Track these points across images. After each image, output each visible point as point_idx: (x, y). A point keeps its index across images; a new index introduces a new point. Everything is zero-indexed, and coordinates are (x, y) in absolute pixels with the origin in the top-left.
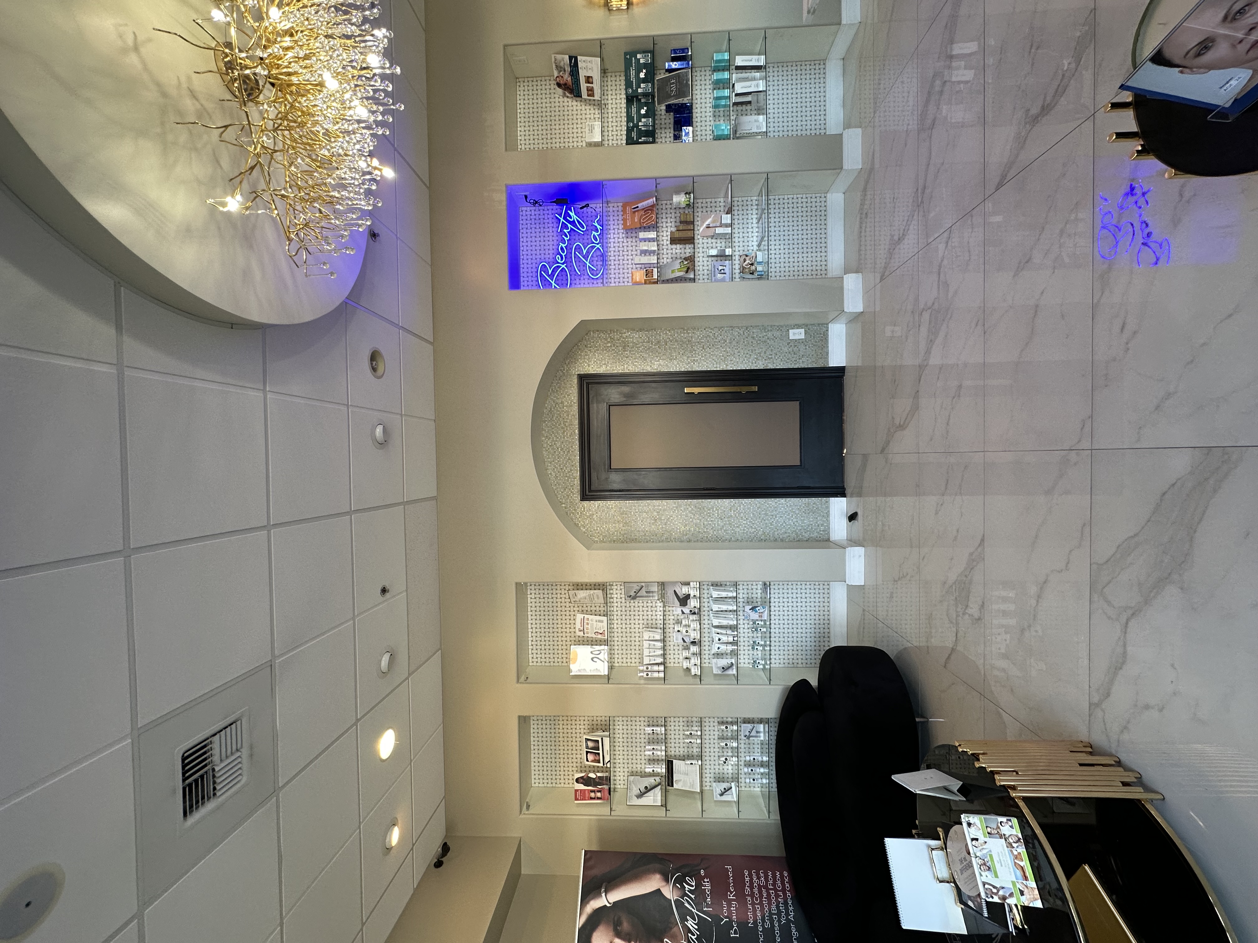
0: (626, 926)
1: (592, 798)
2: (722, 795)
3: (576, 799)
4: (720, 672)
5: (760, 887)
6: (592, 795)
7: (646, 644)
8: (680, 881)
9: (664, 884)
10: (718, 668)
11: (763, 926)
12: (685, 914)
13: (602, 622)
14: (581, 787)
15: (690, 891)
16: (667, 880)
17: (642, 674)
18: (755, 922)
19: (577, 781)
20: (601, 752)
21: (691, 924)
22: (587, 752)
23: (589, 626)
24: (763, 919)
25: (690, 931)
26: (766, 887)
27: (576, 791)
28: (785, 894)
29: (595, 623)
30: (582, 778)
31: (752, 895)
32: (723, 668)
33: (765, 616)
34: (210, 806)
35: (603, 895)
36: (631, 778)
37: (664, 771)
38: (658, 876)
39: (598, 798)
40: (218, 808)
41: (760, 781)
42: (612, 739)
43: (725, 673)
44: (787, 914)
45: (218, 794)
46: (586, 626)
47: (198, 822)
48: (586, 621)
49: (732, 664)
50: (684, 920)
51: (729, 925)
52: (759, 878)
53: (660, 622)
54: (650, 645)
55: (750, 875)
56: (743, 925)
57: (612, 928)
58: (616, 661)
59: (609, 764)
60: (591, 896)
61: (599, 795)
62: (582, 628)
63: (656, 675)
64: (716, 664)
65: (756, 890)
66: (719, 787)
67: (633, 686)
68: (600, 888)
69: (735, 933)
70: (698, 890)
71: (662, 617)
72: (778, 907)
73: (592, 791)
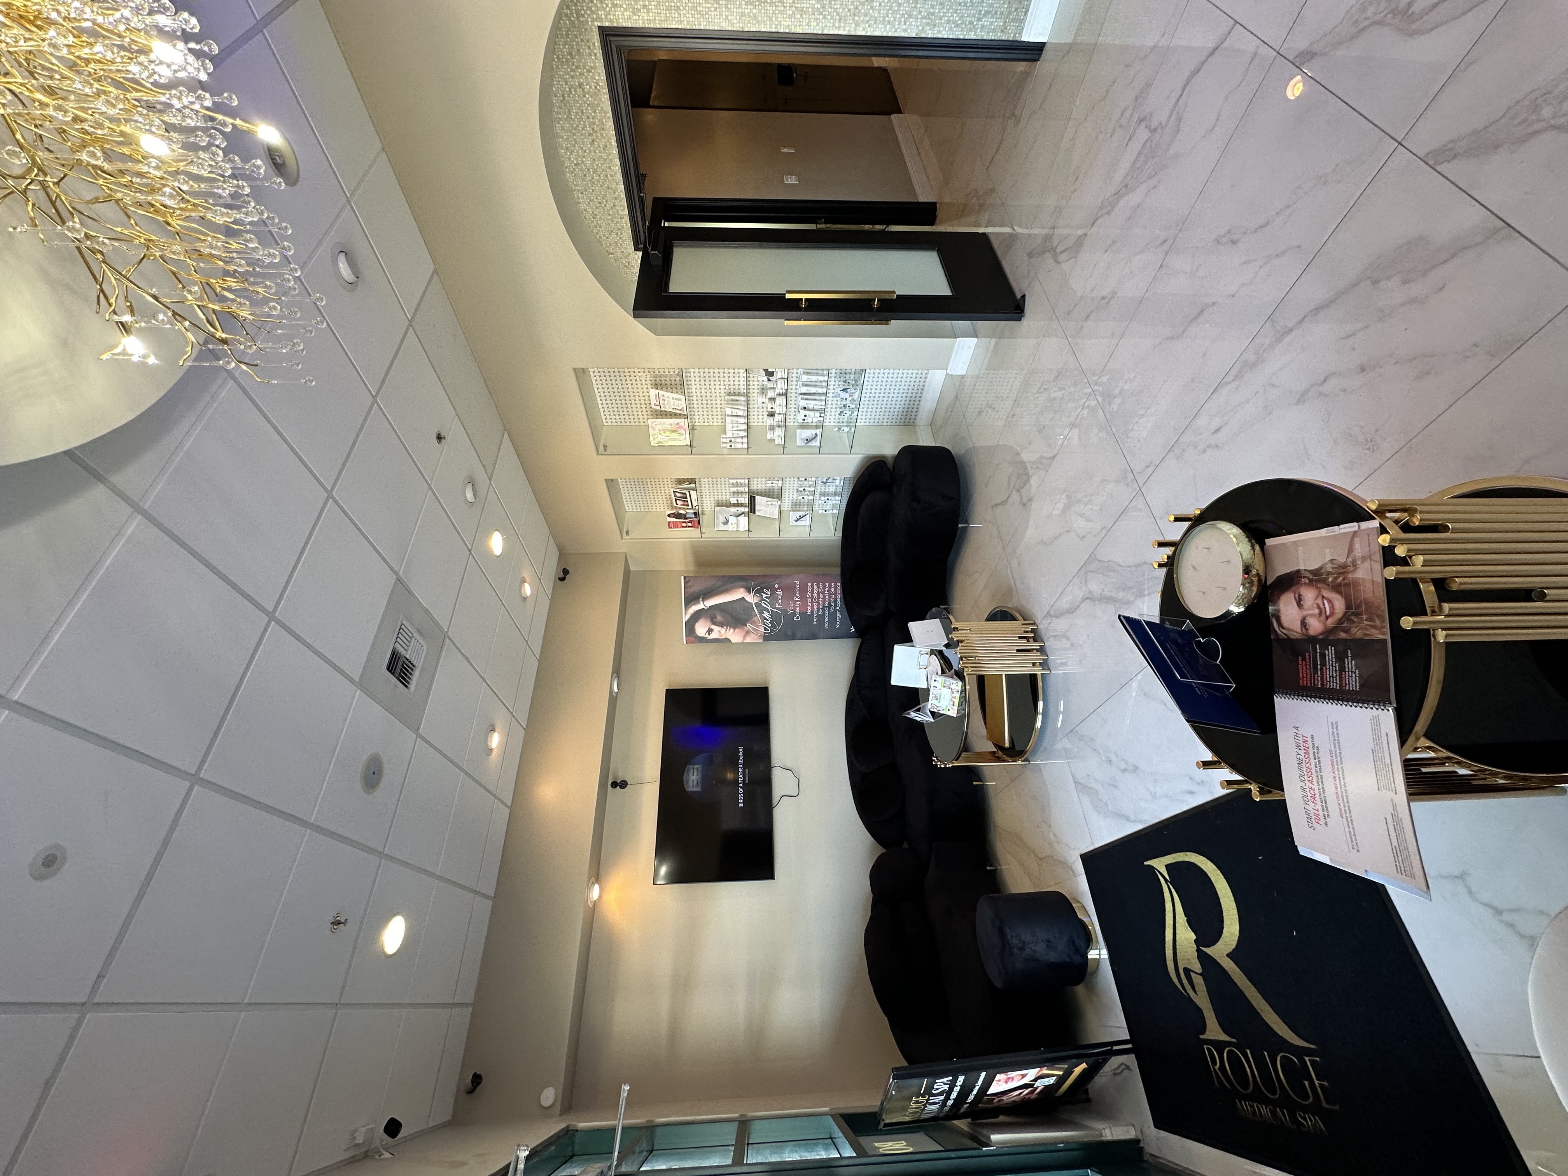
0: (719, 618)
1: (683, 527)
2: (797, 521)
3: (670, 528)
4: (803, 444)
5: (818, 593)
6: (684, 525)
7: (728, 419)
8: (759, 592)
9: (747, 594)
10: (802, 439)
11: (817, 613)
12: (761, 610)
13: (680, 400)
14: (674, 520)
15: (767, 598)
16: (749, 592)
17: (725, 445)
18: (812, 612)
19: (669, 516)
20: (689, 499)
21: (766, 614)
22: (676, 500)
23: (666, 402)
24: (818, 610)
25: (765, 619)
26: (823, 593)
27: (669, 523)
28: (836, 596)
29: (672, 401)
30: (673, 514)
31: (812, 597)
32: (807, 440)
33: (856, 396)
34: (416, 673)
35: (701, 602)
36: (718, 509)
37: (747, 502)
38: (742, 590)
39: (689, 527)
40: (422, 671)
41: (831, 511)
42: (698, 491)
43: (808, 445)
44: (836, 606)
45: (417, 665)
46: (662, 402)
47: (416, 686)
48: (661, 397)
49: (816, 434)
50: (761, 612)
51: (794, 614)
52: (818, 587)
53: (743, 387)
54: (732, 421)
55: (812, 586)
56: (803, 614)
57: (709, 620)
58: (697, 421)
59: (697, 508)
60: (692, 603)
61: (690, 524)
62: (658, 403)
63: (739, 446)
64: (800, 435)
65: (815, 595)
66: (794, 515)
67: (717, 456)
68: (698, 598)
69: (798, 618)
70: (773, 596)
71: (745, 383)
72: (829, 603)
73: (683, 522)
